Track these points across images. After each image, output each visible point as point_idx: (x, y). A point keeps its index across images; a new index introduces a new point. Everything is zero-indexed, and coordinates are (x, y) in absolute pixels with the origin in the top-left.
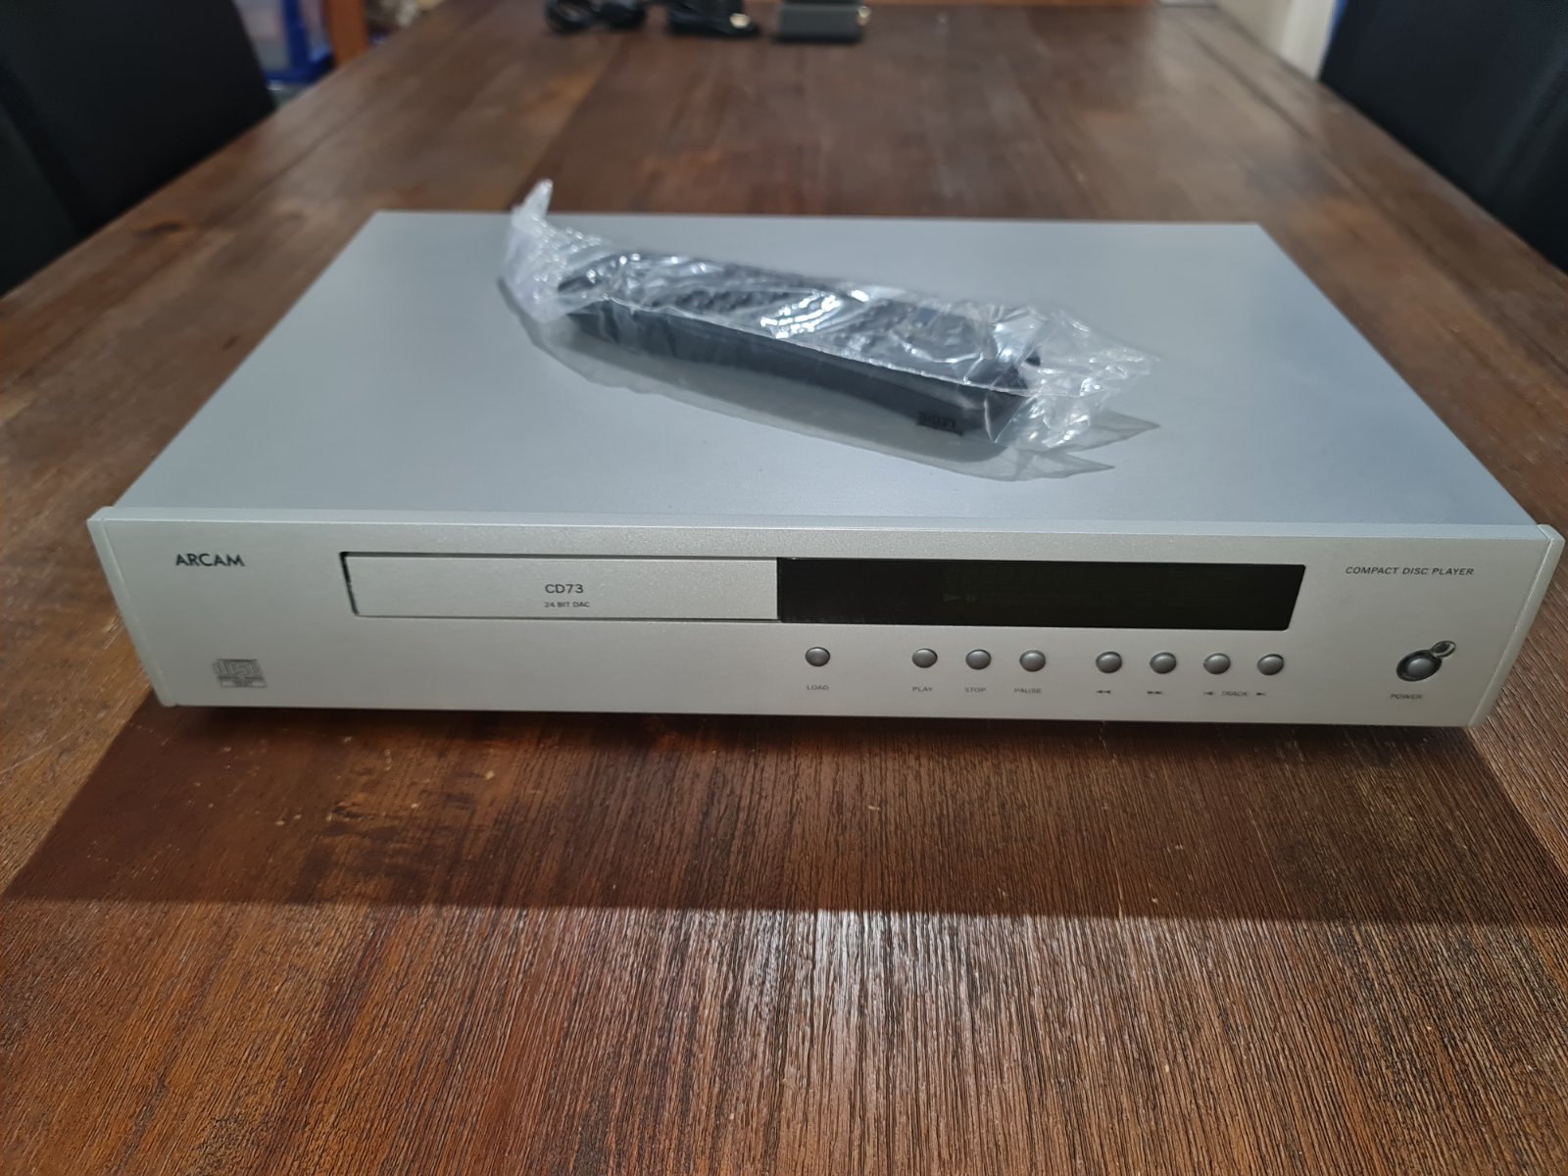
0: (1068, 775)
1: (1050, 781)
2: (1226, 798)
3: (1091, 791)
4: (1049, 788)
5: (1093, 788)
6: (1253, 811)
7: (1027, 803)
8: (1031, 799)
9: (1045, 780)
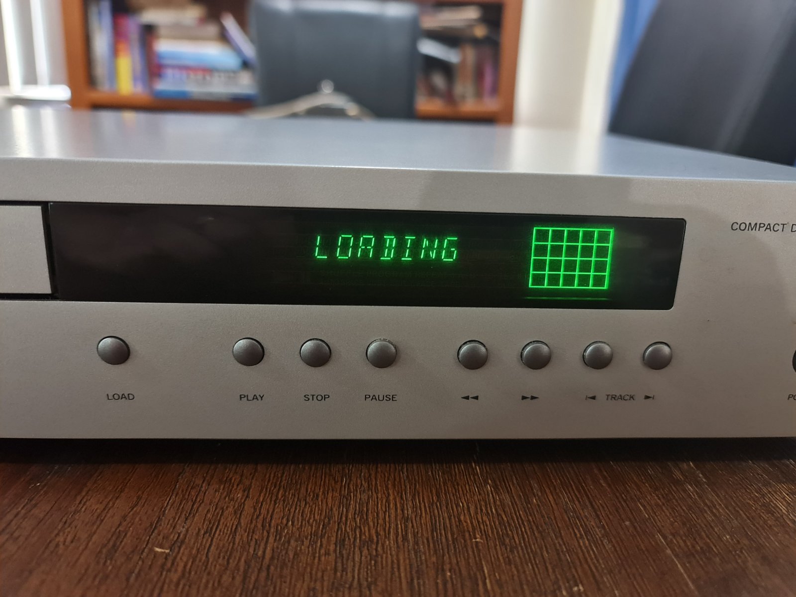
0: (431, 504)
1: (409, 512)
2: (627, 523)
3: (460, 521)
4: (406, 519)
5: (462, 518)
6: (665, 537)
7: (375, 538)
8: (382, 533)
9: (403, 510)
